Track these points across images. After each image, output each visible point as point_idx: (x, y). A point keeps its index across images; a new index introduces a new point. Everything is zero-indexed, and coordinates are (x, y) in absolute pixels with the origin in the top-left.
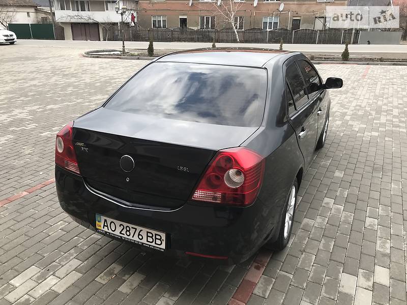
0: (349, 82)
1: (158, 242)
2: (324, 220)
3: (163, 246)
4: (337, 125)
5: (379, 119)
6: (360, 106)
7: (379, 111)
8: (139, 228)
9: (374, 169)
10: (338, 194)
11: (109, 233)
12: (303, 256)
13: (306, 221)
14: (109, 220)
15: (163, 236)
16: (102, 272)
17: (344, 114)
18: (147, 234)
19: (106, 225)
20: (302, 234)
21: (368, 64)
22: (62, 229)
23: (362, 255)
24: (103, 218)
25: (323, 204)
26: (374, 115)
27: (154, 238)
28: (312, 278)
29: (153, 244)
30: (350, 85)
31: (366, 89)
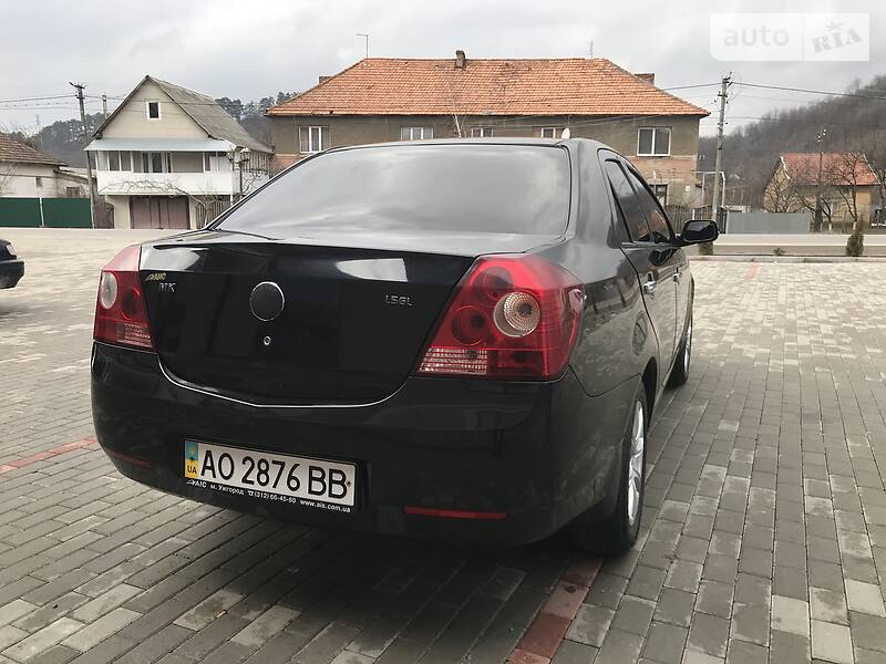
0: (721, 286)
1: (338, 490)
2: (711, 502)
3: (349, 500)
4: (710, 350)
5: (795, 339)
6: (751, 321)
7: (792, 328)
8: (290, 461)
9: (802, 417)
10: (733, 458)
11: (217, 485)
12: (674, 566)
13: (669, 504)
14: (217, 452)
15: (350, 473)
16: (192, 607)
17: (721, 334)
18: (311, 473)
19: (209, 464)
20: (664, 527)
21: (753, 261)
22: (94, 531)
23: (810, 561)
24: (203, 448)
25: (703, 476)
26: (783, 333)
27: (327, 481)
28: (701, 606)
29: (325, 498)
30: (722, 290)
31: (757, 296)
